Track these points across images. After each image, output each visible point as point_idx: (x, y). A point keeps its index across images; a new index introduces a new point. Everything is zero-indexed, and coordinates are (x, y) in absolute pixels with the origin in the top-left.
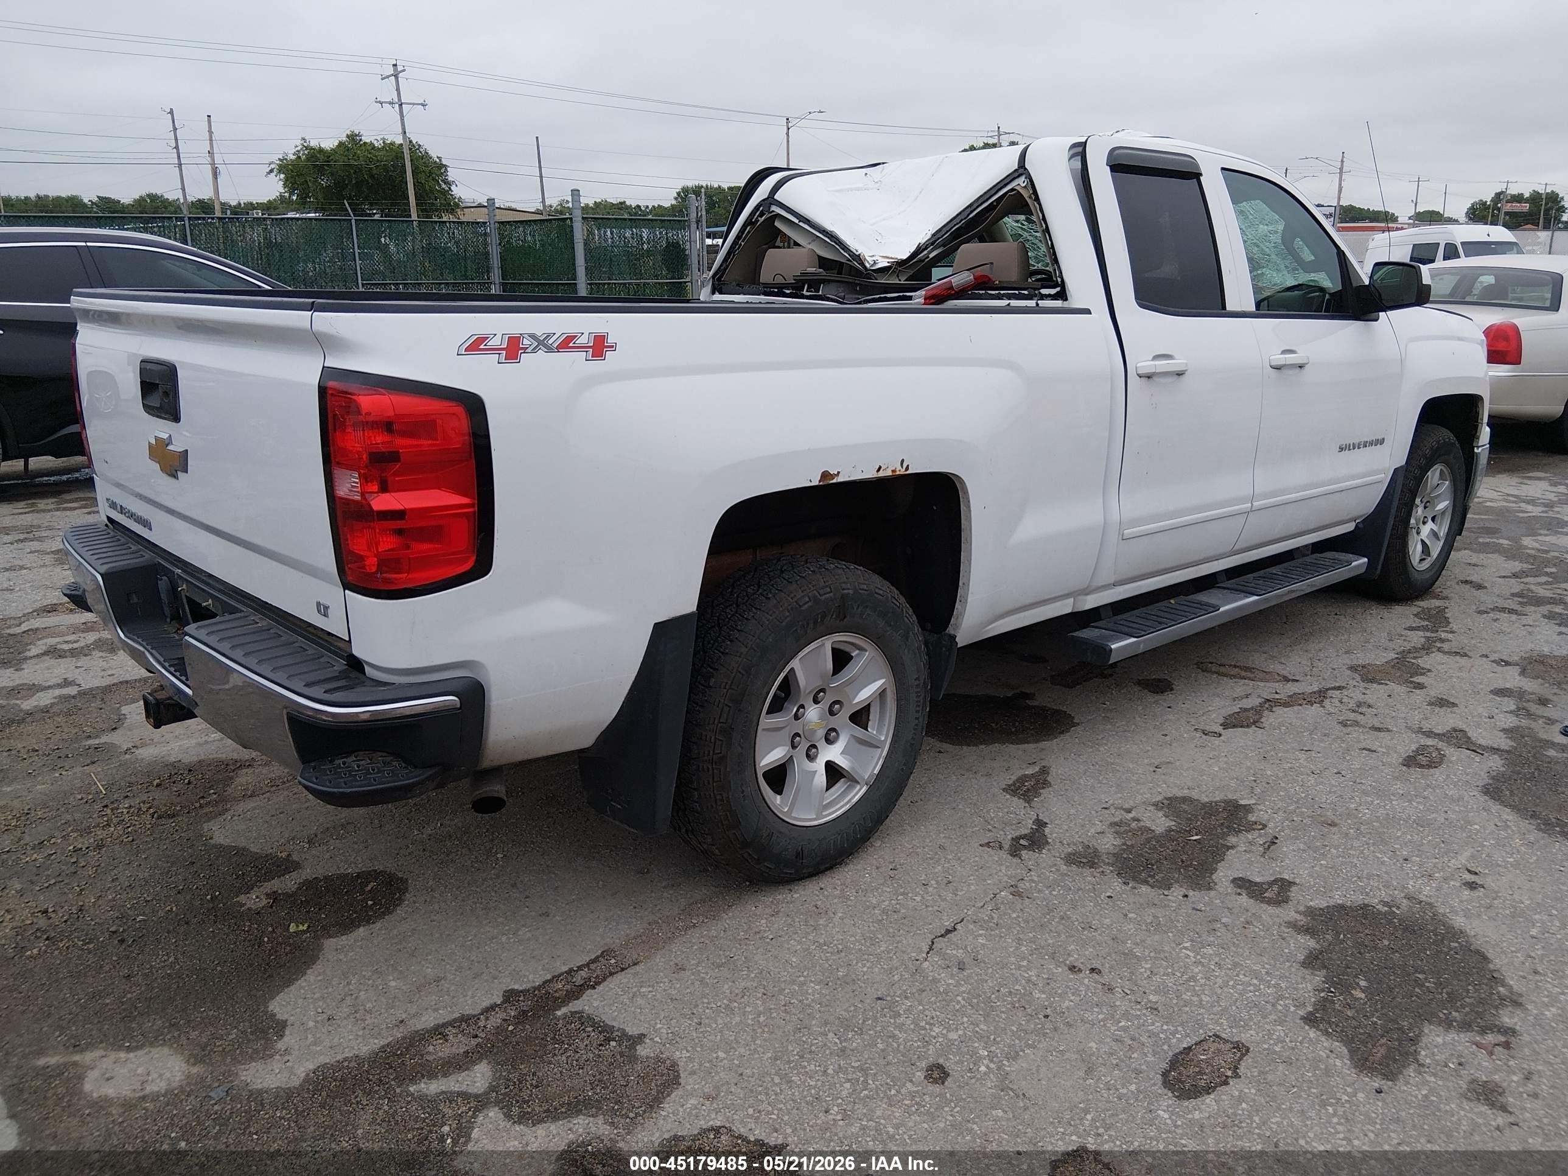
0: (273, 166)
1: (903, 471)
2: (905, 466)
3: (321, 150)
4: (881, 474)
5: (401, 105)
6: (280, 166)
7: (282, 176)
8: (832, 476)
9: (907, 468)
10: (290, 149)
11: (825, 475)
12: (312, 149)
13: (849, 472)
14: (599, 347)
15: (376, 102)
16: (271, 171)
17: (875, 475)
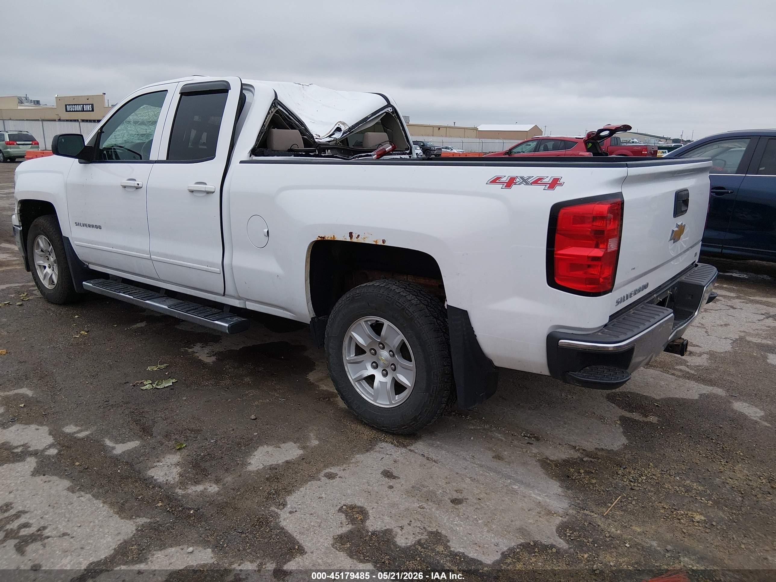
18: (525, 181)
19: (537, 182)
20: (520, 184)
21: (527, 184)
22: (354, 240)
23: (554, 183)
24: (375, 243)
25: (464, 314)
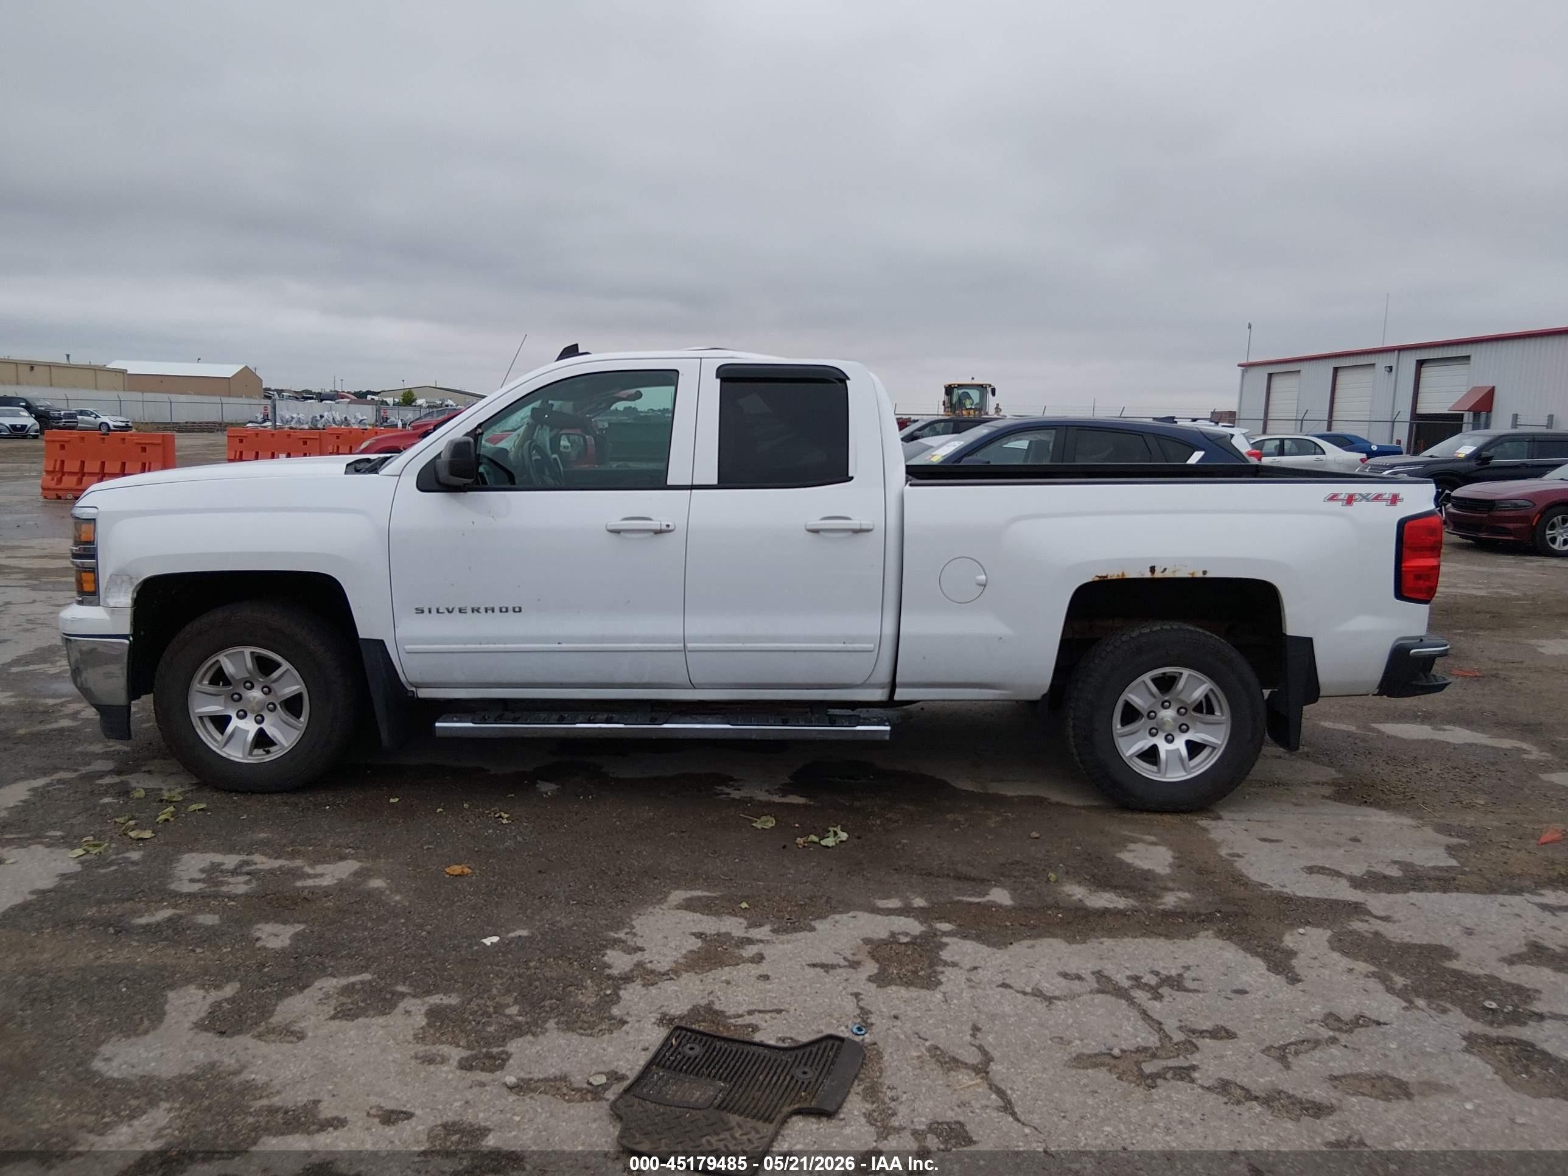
18: (1365, 498)
19: (1378, 498)
20: (1361, 501)
21: (1368, 500)
22: (1158, 574)
23: (1394, 500)
24: (1190, 576)
25: (1307, 643)
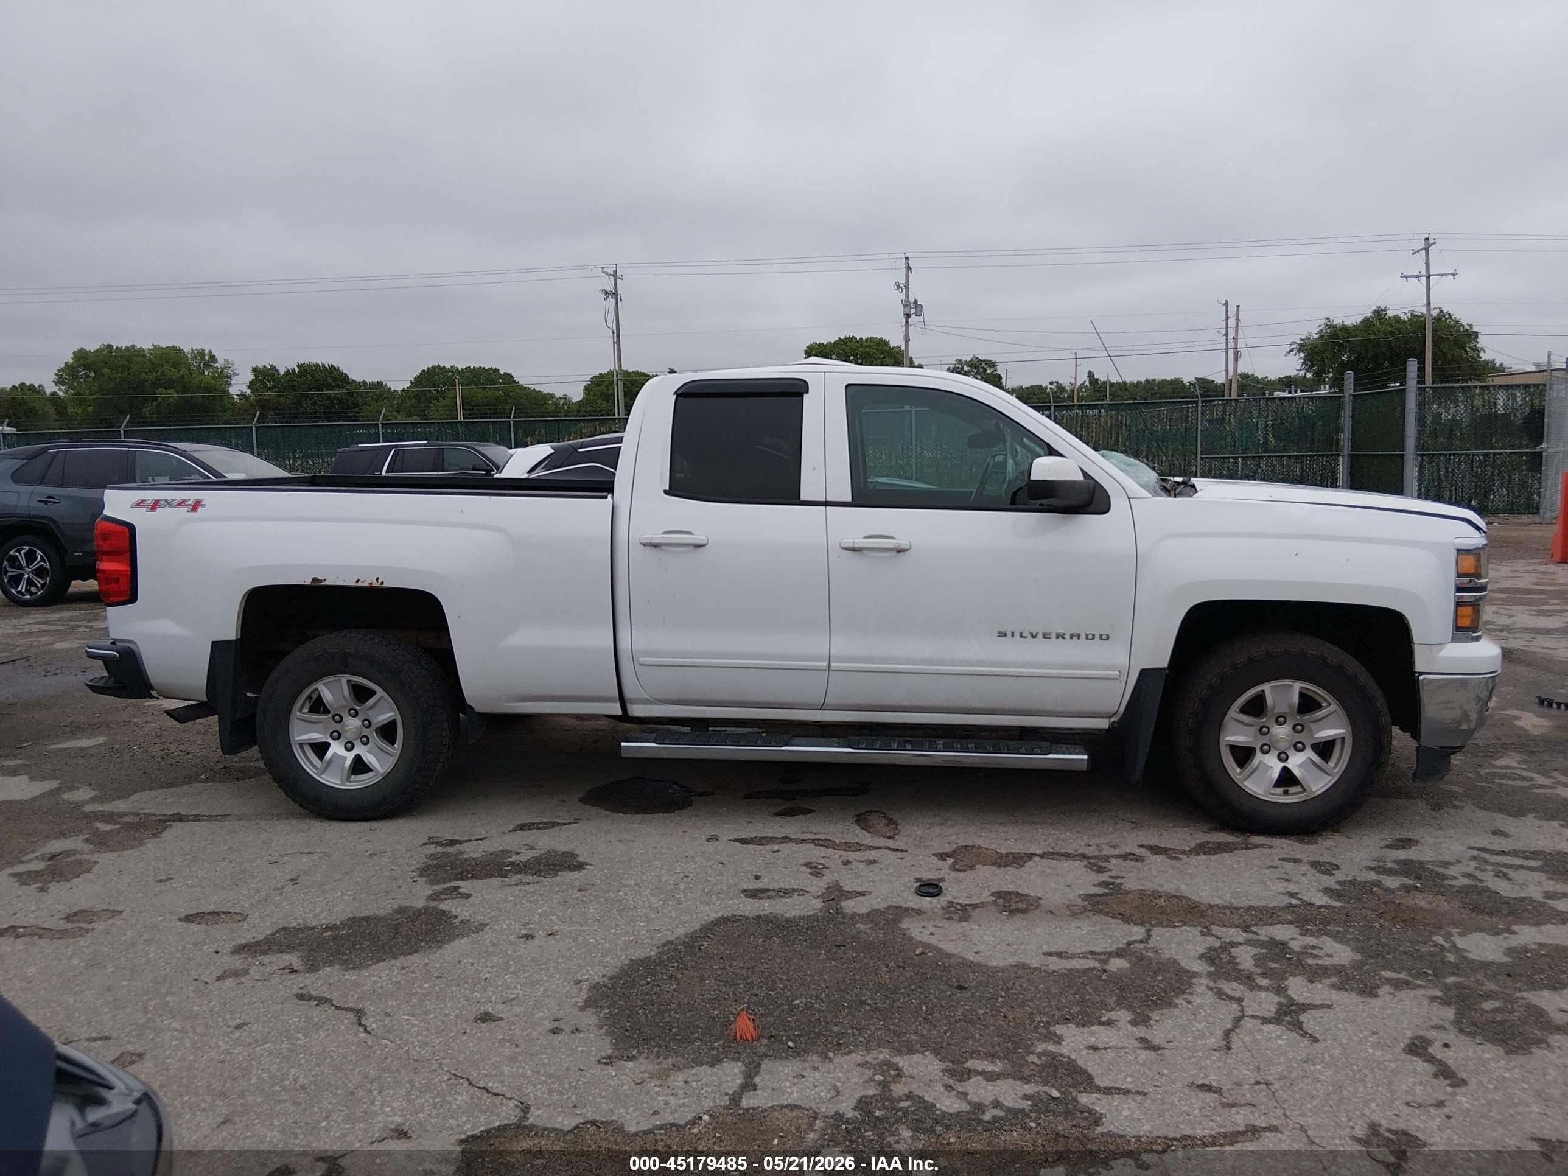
0: (1294, 346)
1: (378, 585)
2: (380, 581)
3: (1344, 328)
4: (359, 584)
5: (1428, 277)
6: (1300, 345)
7: (1302, 355)
8: (321, 581)
9: (382, 583)
10: (1312, 329)
11: (315, 580)
12: (1335, 327)
13: (332, 580)
14: (197, 505)
15: (1402, 277)
16: (1292, 351)
17: (355, 584)
